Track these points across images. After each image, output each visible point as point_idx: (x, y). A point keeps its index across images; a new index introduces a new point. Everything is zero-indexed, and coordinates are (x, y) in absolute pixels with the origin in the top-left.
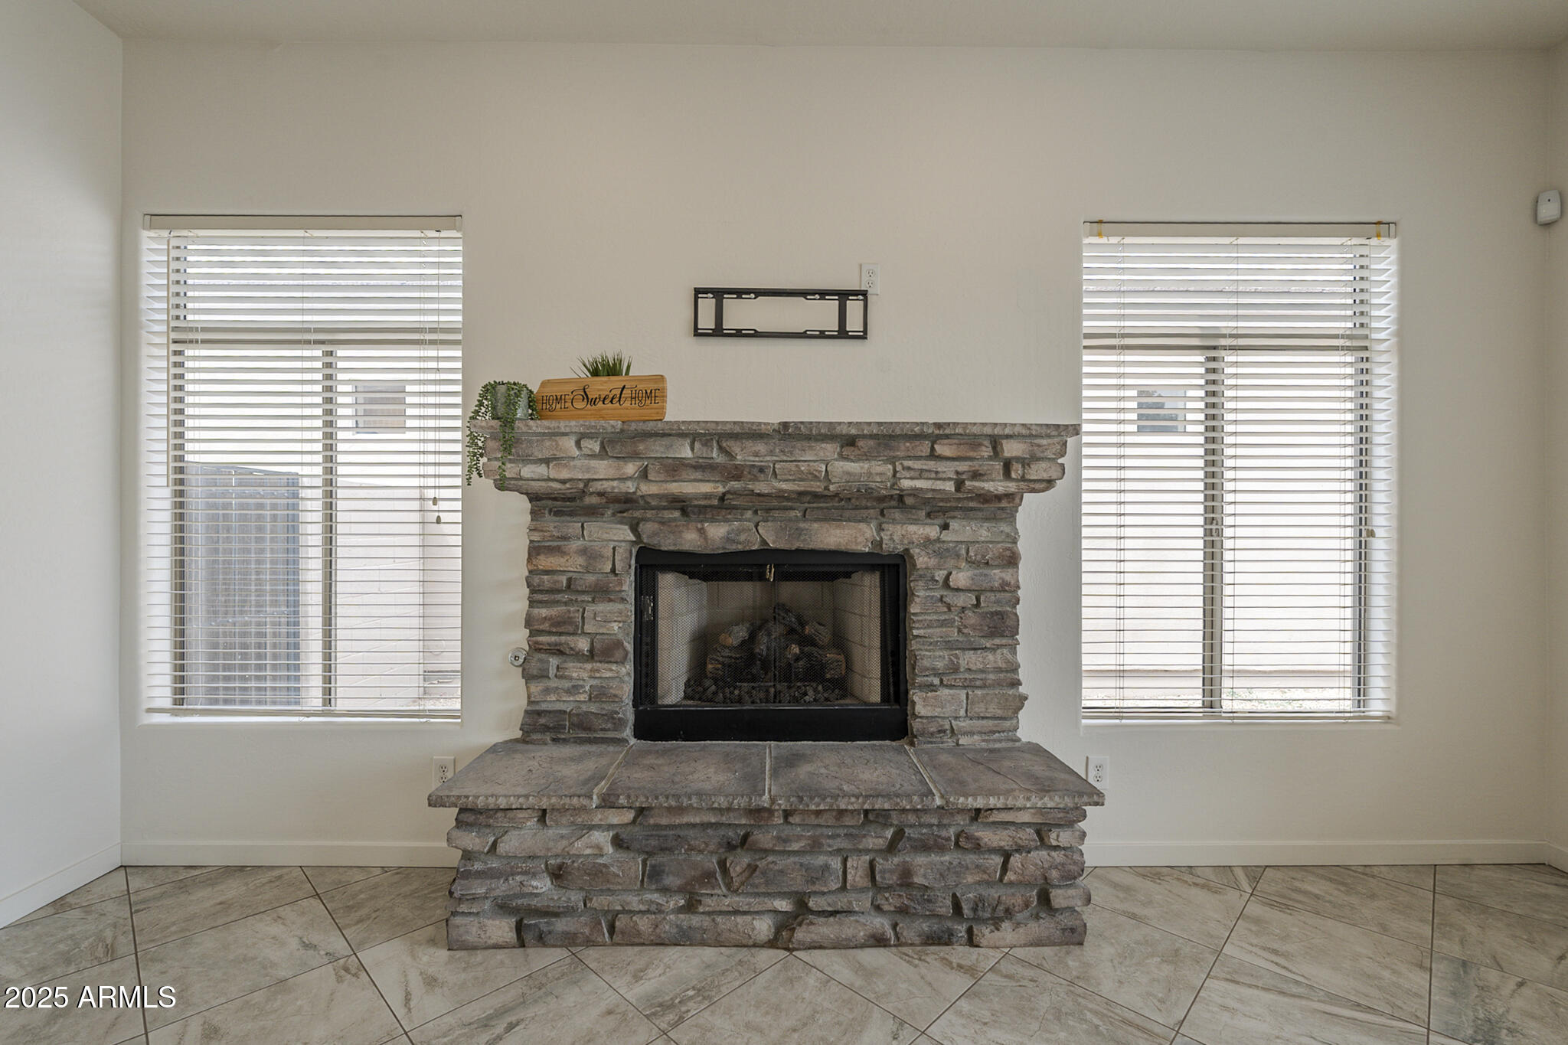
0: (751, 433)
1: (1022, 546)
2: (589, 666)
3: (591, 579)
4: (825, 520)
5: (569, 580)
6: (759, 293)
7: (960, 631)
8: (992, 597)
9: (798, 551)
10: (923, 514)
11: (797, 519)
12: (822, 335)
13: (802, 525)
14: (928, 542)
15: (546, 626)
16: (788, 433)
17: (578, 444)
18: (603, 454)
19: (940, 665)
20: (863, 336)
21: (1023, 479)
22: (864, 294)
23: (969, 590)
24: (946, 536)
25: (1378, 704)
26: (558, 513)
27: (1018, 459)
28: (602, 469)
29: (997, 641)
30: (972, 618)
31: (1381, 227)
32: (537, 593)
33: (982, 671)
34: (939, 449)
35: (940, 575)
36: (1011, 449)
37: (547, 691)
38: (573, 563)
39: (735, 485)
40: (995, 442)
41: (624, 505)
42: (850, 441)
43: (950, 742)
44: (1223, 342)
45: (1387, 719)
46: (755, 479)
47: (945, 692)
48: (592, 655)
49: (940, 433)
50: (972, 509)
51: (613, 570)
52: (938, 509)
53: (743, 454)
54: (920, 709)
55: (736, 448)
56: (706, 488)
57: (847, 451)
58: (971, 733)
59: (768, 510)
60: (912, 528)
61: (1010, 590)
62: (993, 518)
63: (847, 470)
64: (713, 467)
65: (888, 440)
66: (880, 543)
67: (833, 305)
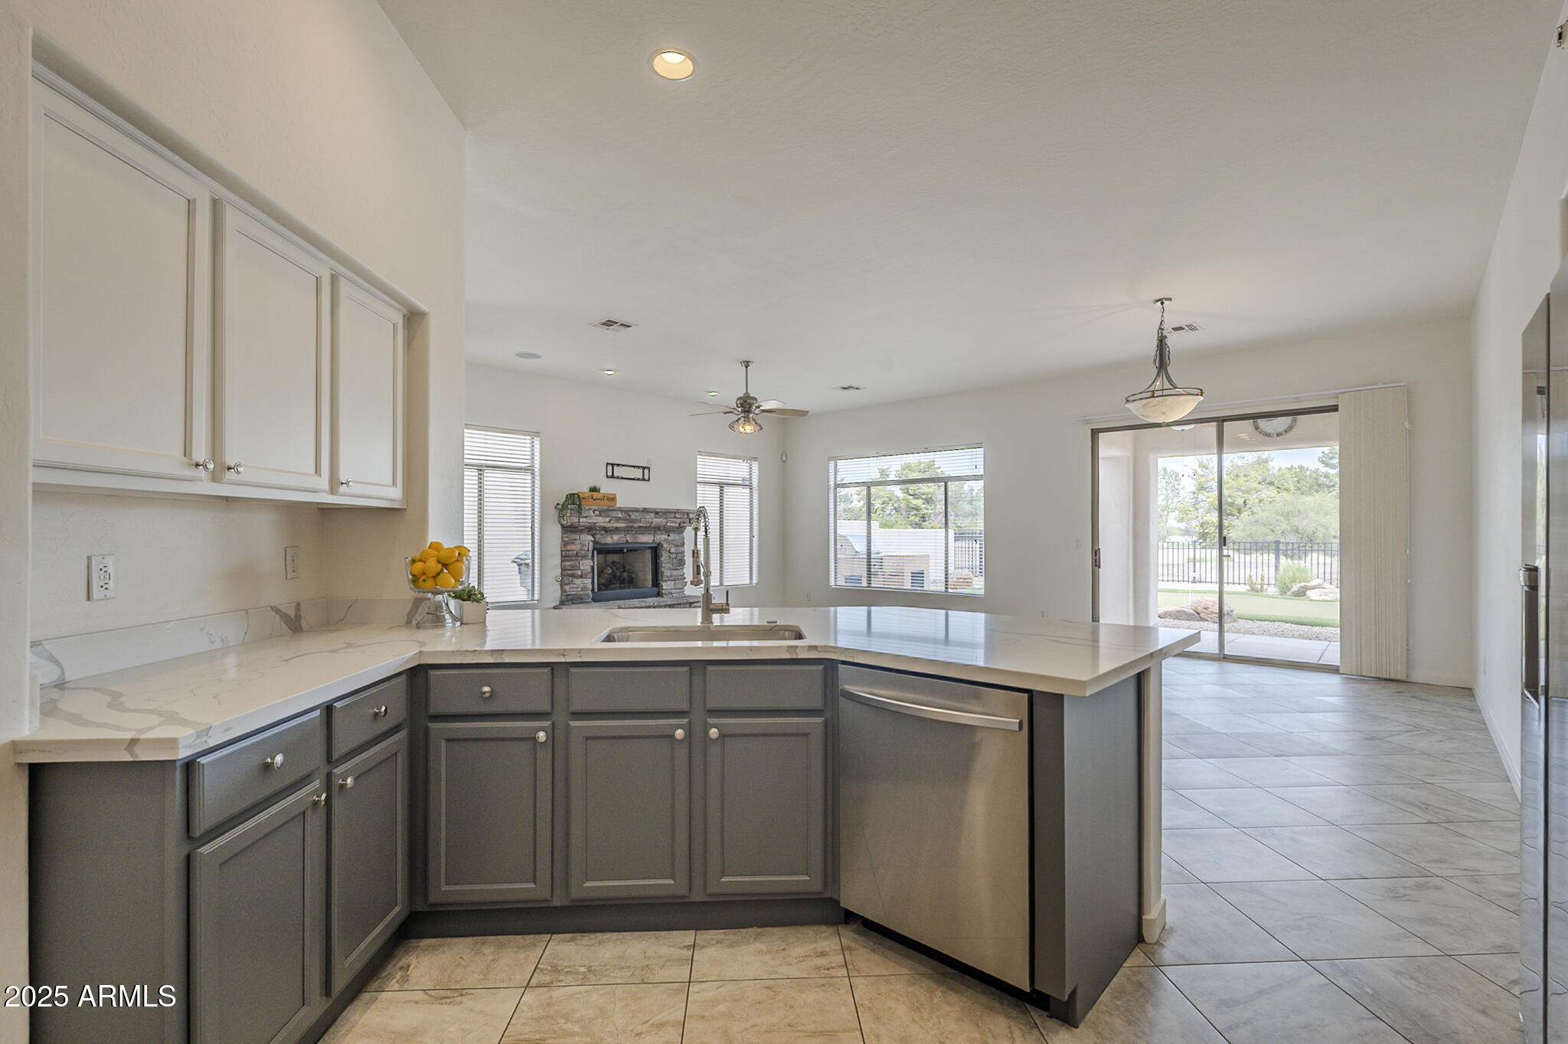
0: (636, 510)
1: (685, 541)
2: (581, 580)
3: (584, 552)
4: (642, 534)
5: (577, 553)
6: (623, 465)
7: (672, 565)
8: (679, 555)
9: (636, 543)
10: (664, 532)
11: (634, 534)
12: (638, 479)
13: (637, 535)
14: (665, 540)
15: (569, 568)
16: (645, 511)
17: (594, 512)
18: (600, 515)
19: (669, 574)
20: (649, 480)
22: (649, 468)
23: (675, 553)
24: (669, 538)
25: (755, 580)
26: (572, 532)
27: (696, 518)
28: (600, 519)
29: (679, 567)
30: (675, 561)
31: (755, 459)
32: (564, 558)
33: (676, 576)
34: (677, 516)
35: (668, 549)
36: (695, 515)
37: (570, 588)
38: (576, 548)
39: (630, 524)
40: (688, 514)
41: (591, 529)
42: (657, 513)
43: (672, 597)
45: (757, 584)
47: (669, 582)
48: (581, 577)
49: (676, 512)
50: (674, 531)
51: (588, 550)
52: (668, 531)
53: (634, 516)
54: (664, 587)
55: (632, 514)
56: (623, 525)
57: (656, 515)
58: (675, 593)
59: (627, 531)
60: (662, 536)
61: (683, 552)
62: (680, 533)
63: (657, 521)
64: (627, 519)
65: (666, 513)
66: (654, 540)
67: (641, 470)
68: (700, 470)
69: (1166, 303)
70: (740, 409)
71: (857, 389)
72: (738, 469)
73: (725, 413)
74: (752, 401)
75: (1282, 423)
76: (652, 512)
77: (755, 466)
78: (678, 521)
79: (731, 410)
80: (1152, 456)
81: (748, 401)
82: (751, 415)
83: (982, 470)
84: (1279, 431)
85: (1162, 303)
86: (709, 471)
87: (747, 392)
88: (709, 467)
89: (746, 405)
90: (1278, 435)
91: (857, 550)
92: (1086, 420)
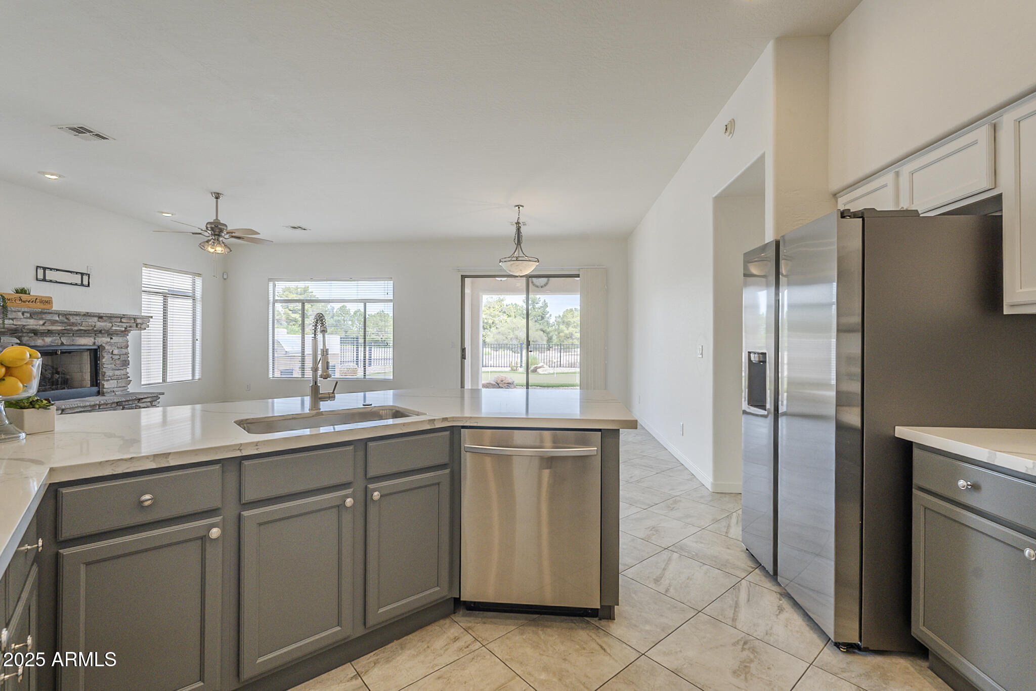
0: (77, 314)
1: (129, 343)
4: (81, 337)
6: (58, 270)
7: (115, 365)
8: (123, 356)
9: (73, 345)
10: (107, 335)
11: (71, 336)
12: (76, 284)
13: (74, 338)
14: (107, 342)
16: (87, 315)
17: (23, 315)
18: (31, 318)
19: (111, 374)
20: (89, 286)
21: (140, 328)
22: (89, 275)
23: (118, 355)
24: (112, 341)
25: (197, 377)
27: (140, 323)
28: (31, 322)
29: (124, 367)
30: (118, 362)
31: (199, 275)
33: (120, 375)
35: (110, 351)
36: (139, 321)
39: (67, 327)
40: (135, 319)
43: (114, 394)
44: (168, 295)
45: (199, 379)
46: (77, 326)
47: (111, 381)
49: (121, 317)
50: (118, 334)
52: (110, 334)
53: (73, 319)
54: (105, 386)
55: (71, 318)
57: (100, 320)
58: (118, 391)
59: (63, 334)
60: (104, 339)
61: (127, 354)
62: (124, 336)
63: (100, 325)
64: (65, 323)
65: (111, 317)
66: (94, 343)
67: (80, 276)
68: (144, 281)
69: (521, 208)
70: (210, 232)
71: (304, 229)
72: (183, 282)
73: (193, 234)
74: (223, 227)
75: (543, 281)
76: (94, 316)
77: (199, 282)
78: (125, 325)
79: (200, 232)
80: (481, 294)
81: (220, 226)
82: (221, 239)
83: (392, 296)
84: (542, 285)
85: (519, 208)
86: (153, 282)
87: (217, 219)
88: (152, 278)
89: (217, 230)
90: (541, 287)
91: (286, 350)
92: (459, 269)
